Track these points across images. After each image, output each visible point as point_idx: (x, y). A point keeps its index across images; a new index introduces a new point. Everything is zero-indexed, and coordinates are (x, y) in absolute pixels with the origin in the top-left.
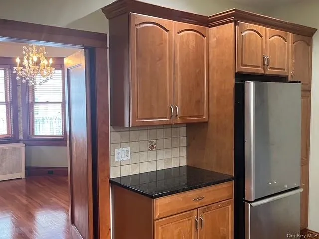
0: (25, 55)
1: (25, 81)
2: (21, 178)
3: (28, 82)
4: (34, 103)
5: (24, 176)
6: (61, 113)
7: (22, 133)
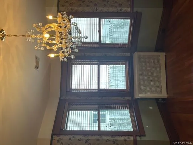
0: (45, 47)
1: (76, 49)
2: (165, 56)
3: (77, 47)
4: (99, 43)
5: (164, 54)
6: (109, 20)
7: (124, 54)
